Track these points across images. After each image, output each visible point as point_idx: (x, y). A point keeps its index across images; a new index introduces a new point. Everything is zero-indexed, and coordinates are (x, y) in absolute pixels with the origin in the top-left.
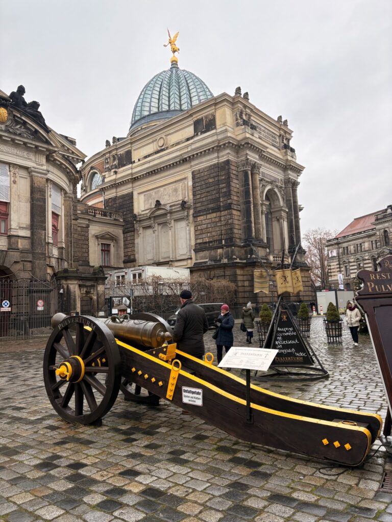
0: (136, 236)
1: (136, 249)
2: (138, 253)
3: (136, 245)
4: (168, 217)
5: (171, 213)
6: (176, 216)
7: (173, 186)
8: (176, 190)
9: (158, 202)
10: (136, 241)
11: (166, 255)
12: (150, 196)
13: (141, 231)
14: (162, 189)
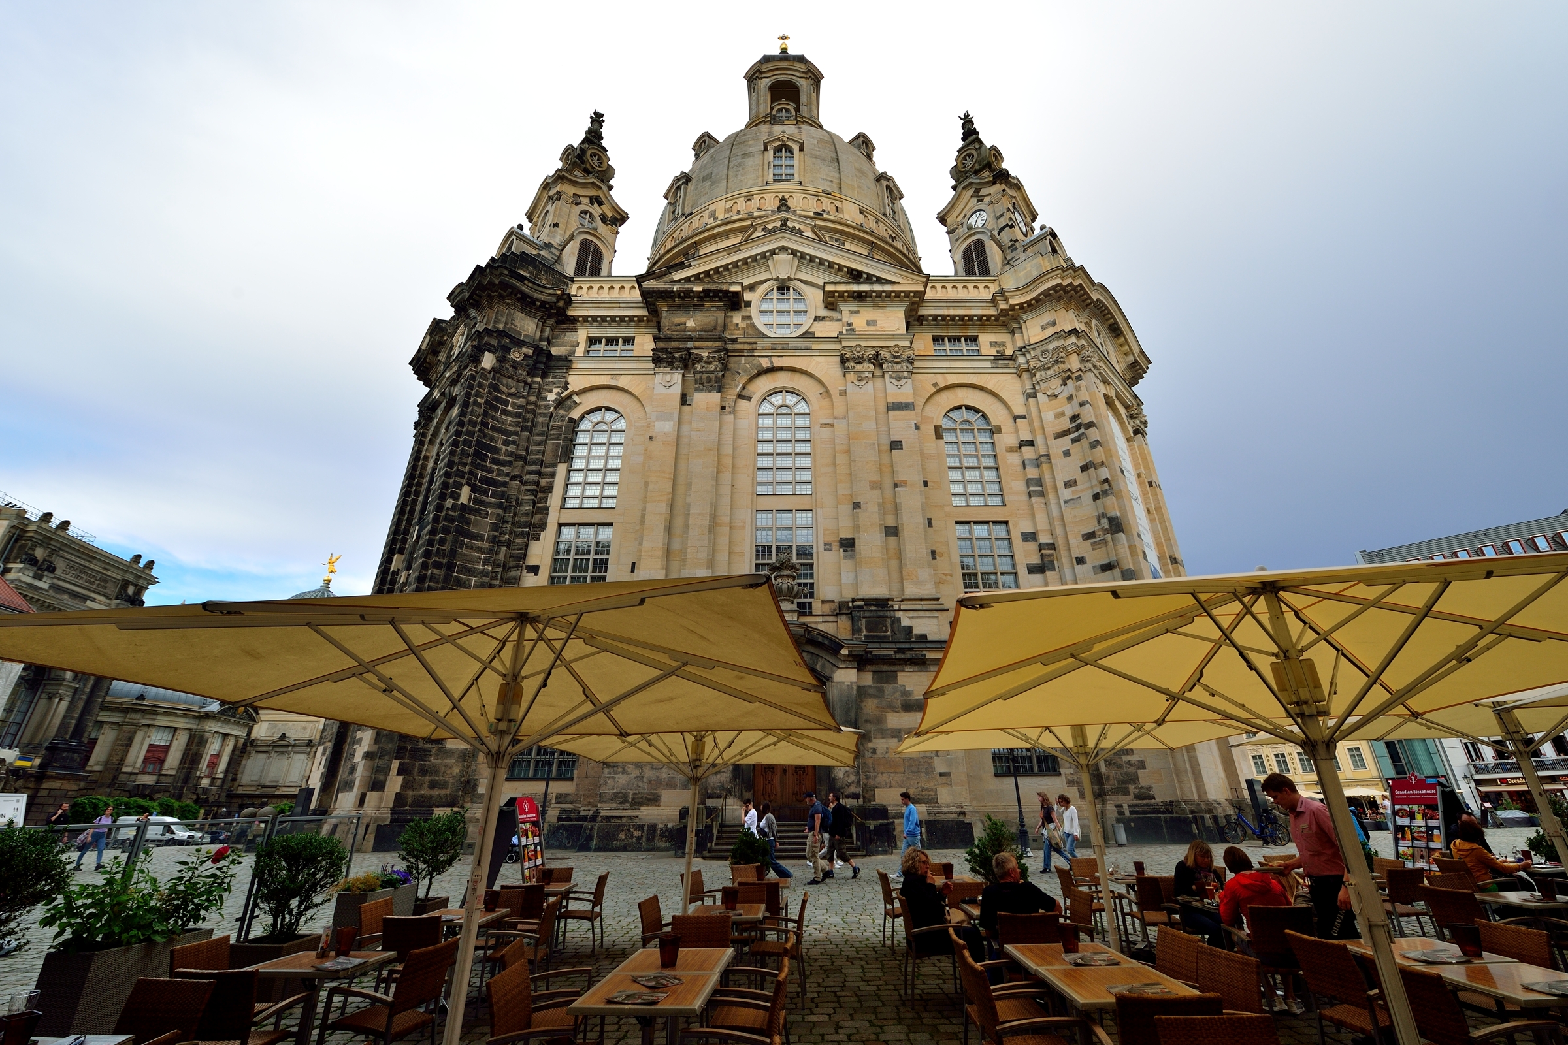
0: (245, 756)
1: (241, 769)
2: (242, 773)
3: (242, 766)
4: (290, 749)
5: (294, 746)
6: (297, 749)
7: (303, 724)
8: (305, 728)
9: (284, 734)
10: (243, 762)
11: (274, 779)
12: (276, 726)
13: (253, 754)
14: (291, 724)
